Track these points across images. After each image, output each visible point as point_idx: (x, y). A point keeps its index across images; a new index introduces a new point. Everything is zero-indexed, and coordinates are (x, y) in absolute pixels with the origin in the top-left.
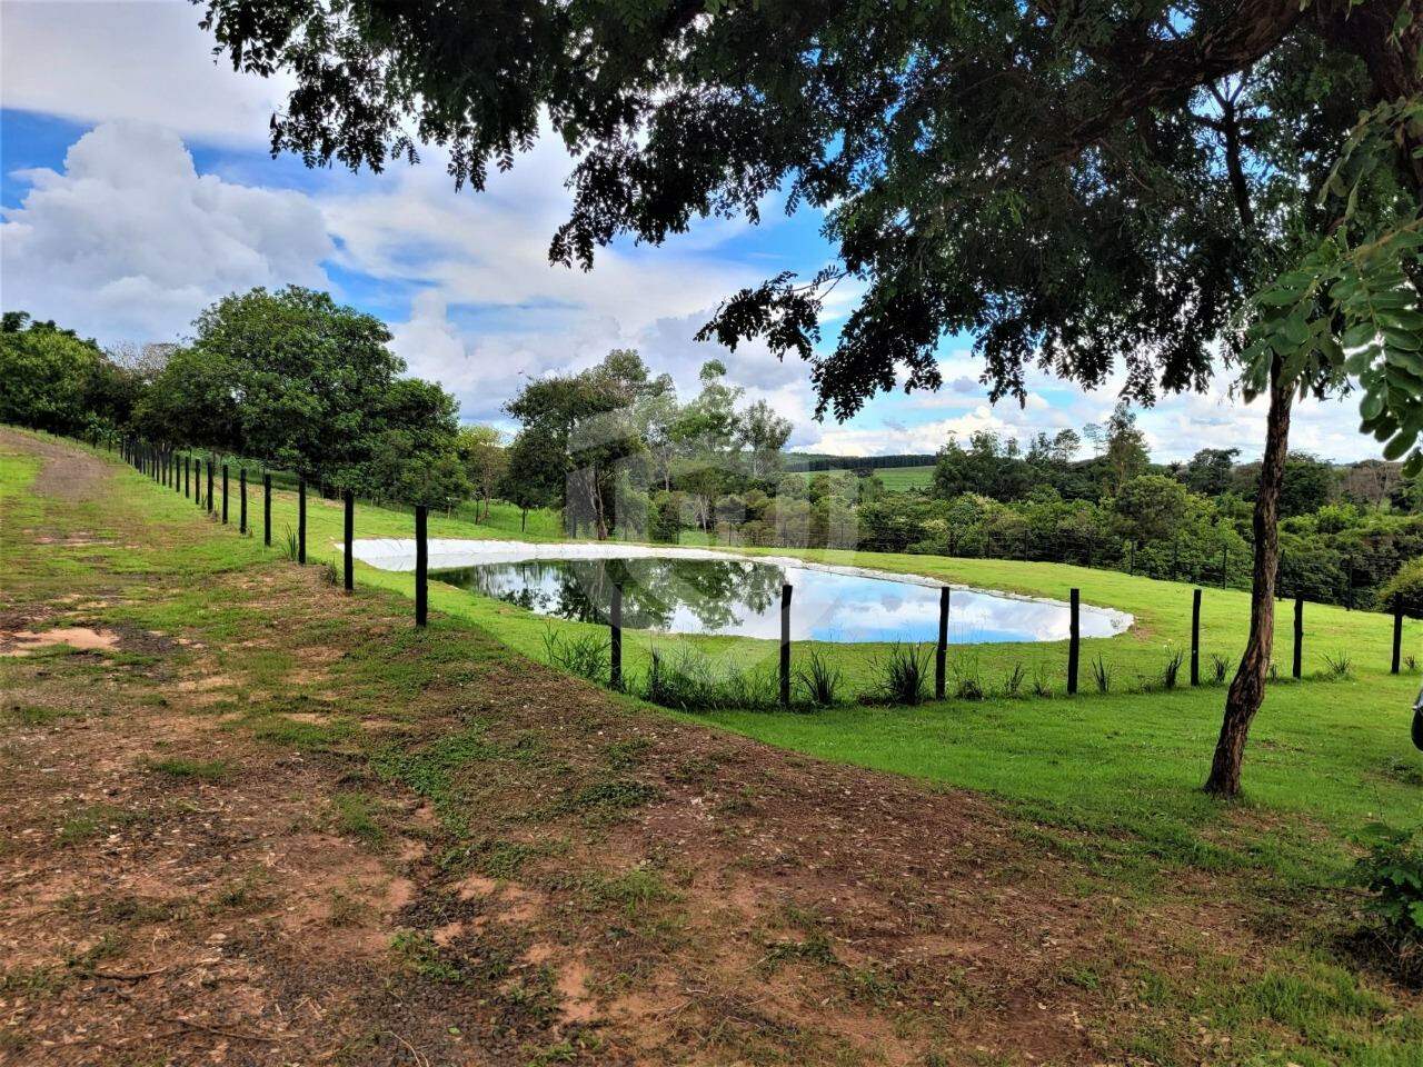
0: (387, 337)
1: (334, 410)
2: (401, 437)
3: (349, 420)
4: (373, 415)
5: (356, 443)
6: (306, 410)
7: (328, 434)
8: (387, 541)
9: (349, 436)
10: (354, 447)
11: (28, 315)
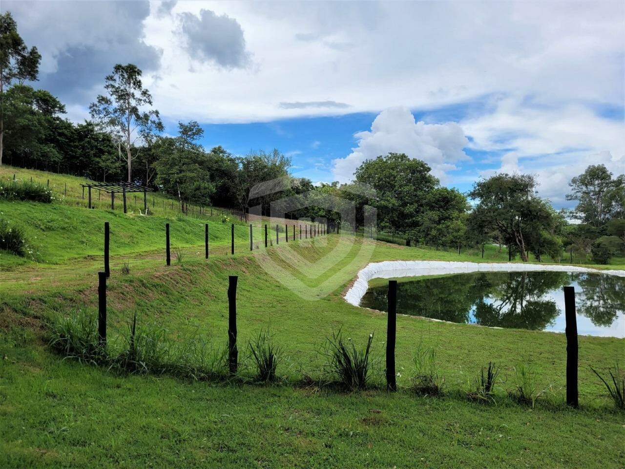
0: (429, 169)
1: (405, 204)
2: (434, 215)
3: (410, 209)
4: (422, 205)
5: (414, 219)
6: (390, 206)
7: (403, 216)
8: (400, 262)
9: (411, 215)
10: (414, 221)
11: (338, 182)
